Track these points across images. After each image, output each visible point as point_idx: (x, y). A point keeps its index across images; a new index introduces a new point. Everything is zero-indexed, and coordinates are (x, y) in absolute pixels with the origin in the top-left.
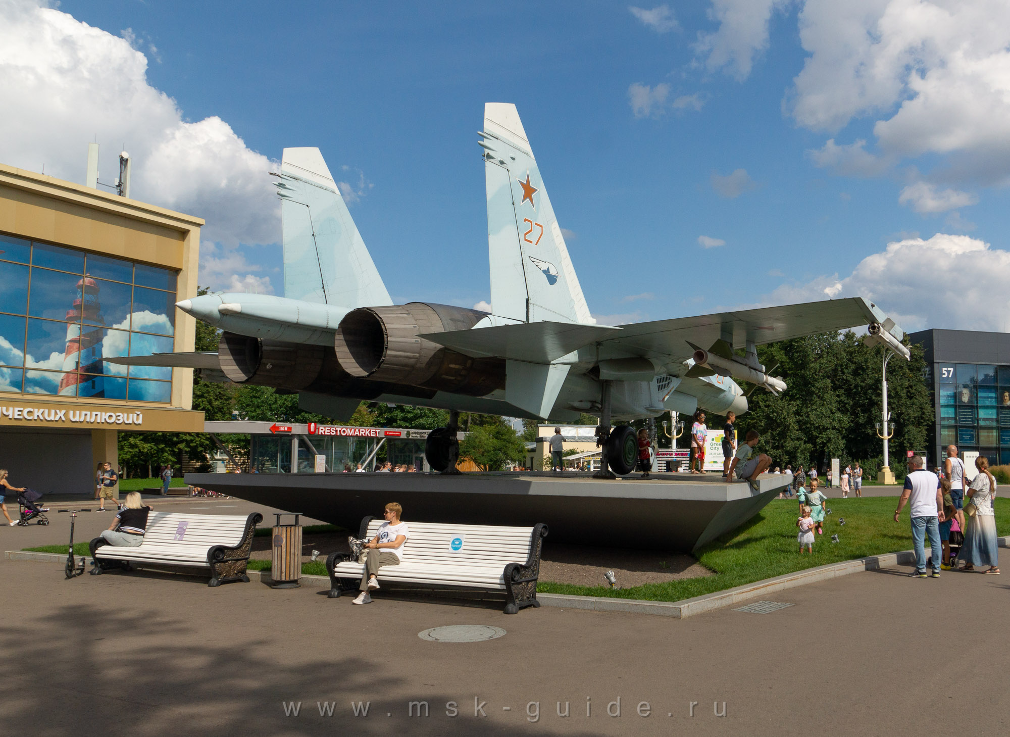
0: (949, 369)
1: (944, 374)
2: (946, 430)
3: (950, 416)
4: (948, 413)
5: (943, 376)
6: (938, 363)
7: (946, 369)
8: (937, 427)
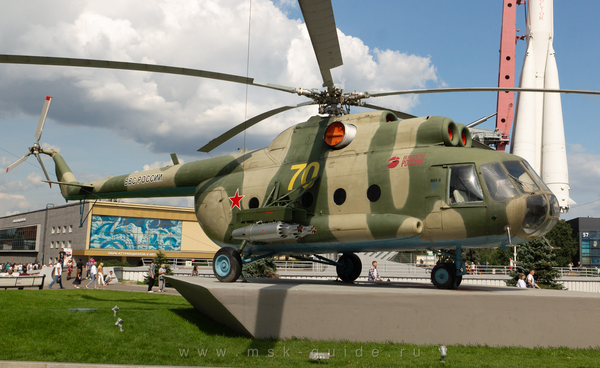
0: (586, 233)
1: (584, 235)
2: (586, 258)
3: (588, 252)
4: (586, 251)
5: (584, 236)
6: (581, 231)
7: (585, 233)
8: (580, 257)
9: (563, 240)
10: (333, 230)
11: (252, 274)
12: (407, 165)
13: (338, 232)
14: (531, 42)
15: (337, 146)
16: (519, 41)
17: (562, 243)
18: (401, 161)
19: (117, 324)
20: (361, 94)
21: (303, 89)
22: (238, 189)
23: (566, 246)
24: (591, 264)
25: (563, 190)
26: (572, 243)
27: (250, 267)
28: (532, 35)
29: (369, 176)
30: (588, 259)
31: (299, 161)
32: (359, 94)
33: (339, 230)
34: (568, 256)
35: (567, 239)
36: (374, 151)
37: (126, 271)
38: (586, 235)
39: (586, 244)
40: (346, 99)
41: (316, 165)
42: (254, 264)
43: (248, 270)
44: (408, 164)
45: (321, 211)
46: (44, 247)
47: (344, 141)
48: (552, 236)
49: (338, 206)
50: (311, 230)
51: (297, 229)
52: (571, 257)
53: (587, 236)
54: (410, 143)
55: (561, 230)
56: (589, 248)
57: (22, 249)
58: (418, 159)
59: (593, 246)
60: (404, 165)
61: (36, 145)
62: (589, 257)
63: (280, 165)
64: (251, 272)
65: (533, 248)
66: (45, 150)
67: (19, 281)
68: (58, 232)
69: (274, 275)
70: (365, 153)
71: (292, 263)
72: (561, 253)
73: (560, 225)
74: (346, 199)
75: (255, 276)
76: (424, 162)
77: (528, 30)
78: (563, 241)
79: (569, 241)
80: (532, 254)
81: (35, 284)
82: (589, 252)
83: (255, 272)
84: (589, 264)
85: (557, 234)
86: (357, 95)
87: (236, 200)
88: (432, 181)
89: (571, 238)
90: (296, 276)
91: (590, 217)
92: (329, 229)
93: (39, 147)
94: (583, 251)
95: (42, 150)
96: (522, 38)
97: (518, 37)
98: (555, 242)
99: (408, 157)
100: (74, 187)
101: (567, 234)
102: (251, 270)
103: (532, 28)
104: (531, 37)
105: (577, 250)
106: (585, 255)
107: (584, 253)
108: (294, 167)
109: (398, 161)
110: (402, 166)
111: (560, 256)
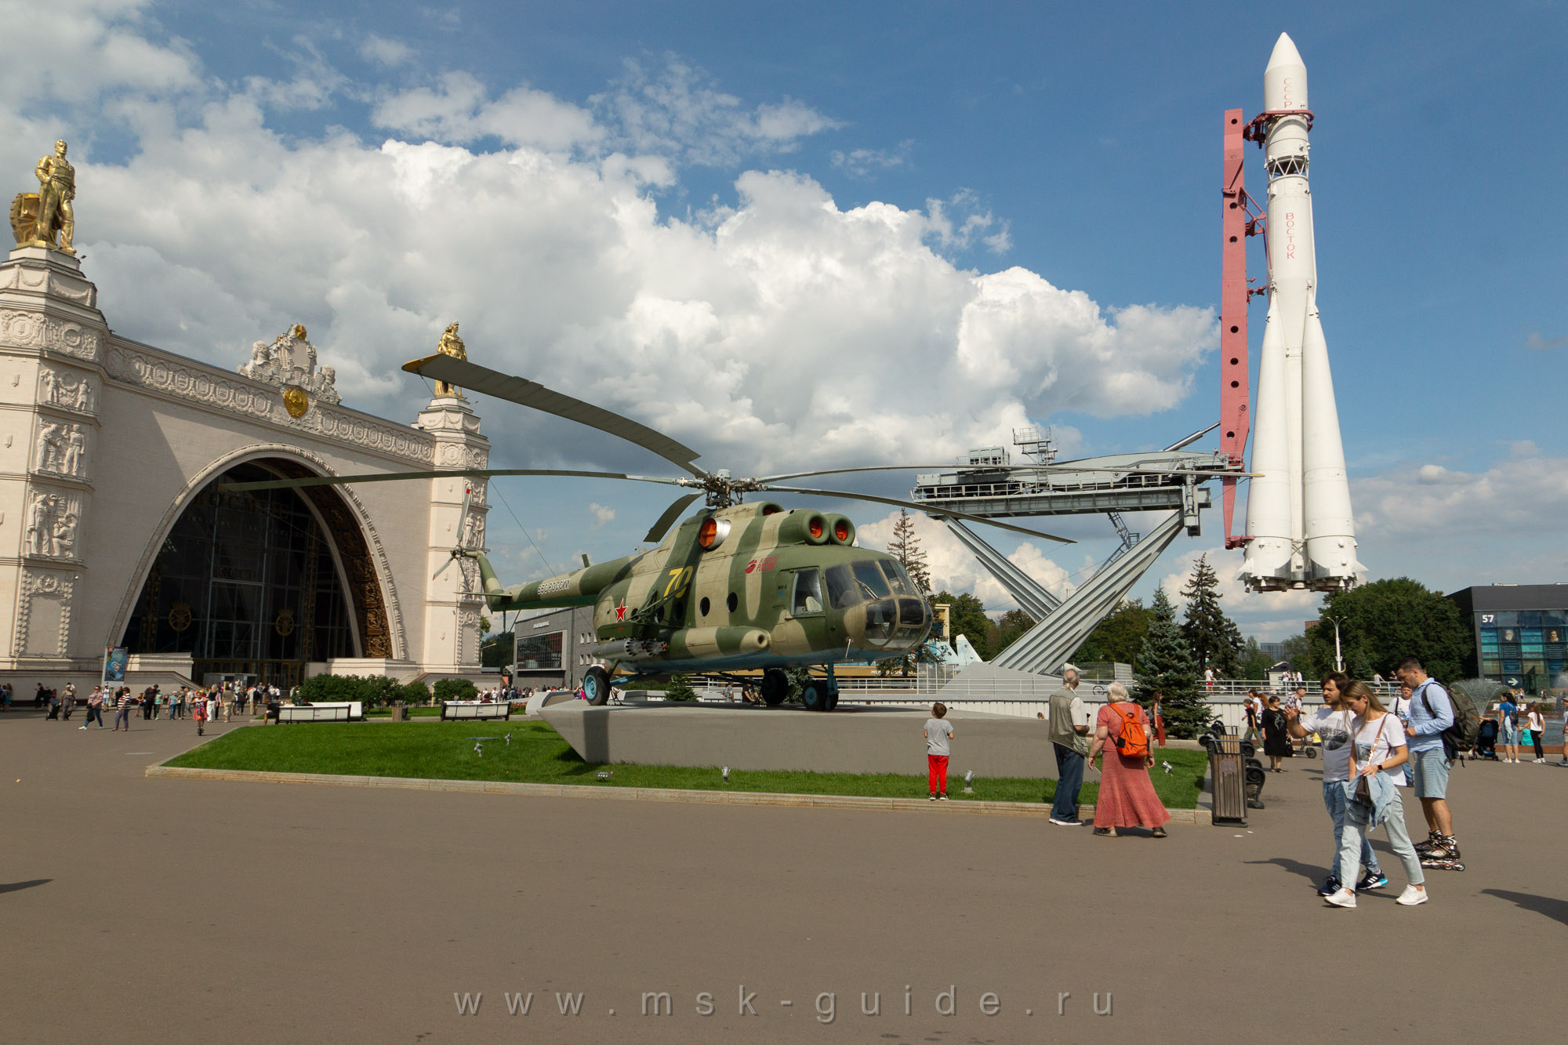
0: (1489, 615)
1: (1485, 619)
2: (1491, 661)
3: (1494, 651)
4: (1491, 648)
5: (1484, 621)
6: (1478, 612)
7: (1486, 615)
8: (1479, 660)
9: (1439, 630)
10: (689, 645)
12: (762, 571)
14: (1274, 297)
15: (710, 547)
16: (1255, 298)
17: (1438, 636)
18: (758, 564)
22: (625, 598)
23: (1447, 642)
24: (1503, 673)
25: (1342, 547)
26: (1460, 635)
28: (1274, 285)
29: (729, 582)
30: (1496, 664)
31: (677, 566)
33: (693, 645)
34: (1452, 659)
35: (1448, 628)
36: (739, 552)
38: (1489, 618)
39: (1491, 636)
41: (690, 569)
44: (763, 568)
45: (688, 624)
46: (571, 662)
47: (716, 541)
48: (1417, 623)
49: (703, 618)
50: (662, 646)
51: (641, 643)
52: (1458, 661)
53: (1491, 621)
54: (773, 541)
55: (1435, 611)
56: (1497, 644)
57: (550, 667)
58: (774, 561)
59: (1505, 640)
60: (759, 569)
62: (1499, 659)
63: (662, 570)
65: (1157, 653)
67: (480, 710)
68: (588, 641)
70: (732, 555)
71: (909, 681)
72: (1437, 655)
73: (1431, 602)
74: (710, 609)
76: (776, 565)
77: (1269, 277)
78: (1440, 632)
79: (1453, 632)
80: (1155, 662)
81: (500, 713)
82: (1497, 651)
84: (1498, 673)
85: (1426, 620)
87: (621, 611)
88: (779, 588)
89: (1458, 625)
90: (882, 701)
91: (1496, 585)
92: (686, 645)
94: (1485, 649)
96: (1260, 292)
97: (1251, 292)
98: (1425, 634)
99: (765, 559)
100: (495, 597)
101: (1448, 618)
103: (1274, 274)
104: (1273, 288)
105: (1471, 648)
106: (1490, 657)
107: (1487, 654)
108: (671, 573)
109: (755, 564)
110: (757, 571)
111: (1434, 659)
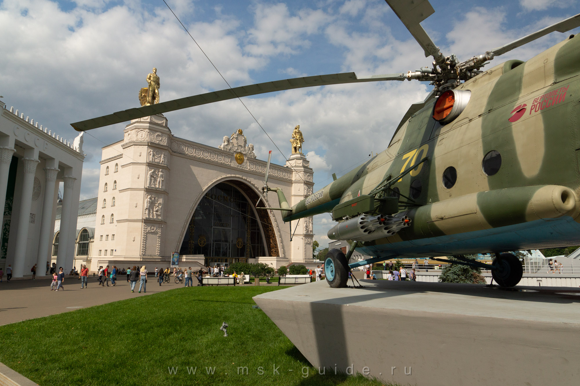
10: (436, 220)
11: (459, 275)
12: (540, 110)
13: (441, 222)
15: (448, 119)
18: (528, 108)
19: (221, 328)
20: (481, 57)
21: (412, 72)
22: (359, 191)
27: (456, 270)
29: (483, 141)
31: (411, 149)
32: (478, 57)
33: (442, 219)
36: (491, 110)
37: (384, 273)
40: (464, 69)
41: (426, 147)
42: (459, 268)
43: (455, 272)
44: (541, 107)
45: (431, 199)
47: (455, 110)
49: (449, 190)
50: (402, 221)
51: (377, 220)
54: (545, 80)
58: (556, 96)
60: (533, 111)
61: (265, 185)
63: (394, 158)
64: (457, 274)
66: (272, 189)
69: (478, 277)
70: (479, 116)
74: (457, 179)
75: (462, 277)
76: (567, 95)
83: (461, 274)
86: (476, 58)
92: (431, 220)
93: (267, 186)
95: (269, 188)
99: (541, 99)
102: (457, 273)
108: (405, 157)
109: (524, 108)
110: (530, 114)
